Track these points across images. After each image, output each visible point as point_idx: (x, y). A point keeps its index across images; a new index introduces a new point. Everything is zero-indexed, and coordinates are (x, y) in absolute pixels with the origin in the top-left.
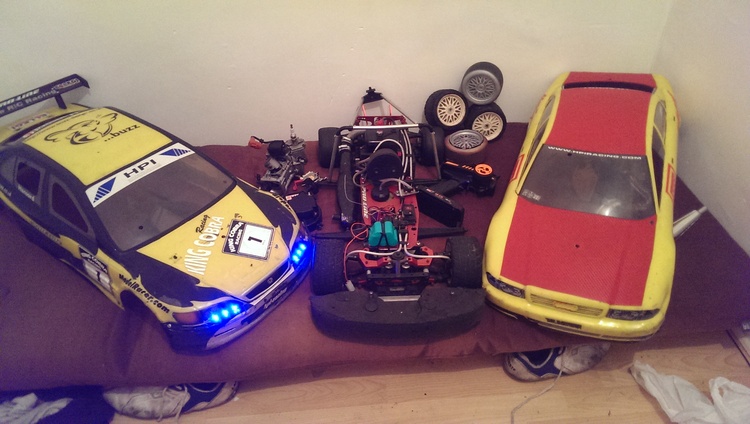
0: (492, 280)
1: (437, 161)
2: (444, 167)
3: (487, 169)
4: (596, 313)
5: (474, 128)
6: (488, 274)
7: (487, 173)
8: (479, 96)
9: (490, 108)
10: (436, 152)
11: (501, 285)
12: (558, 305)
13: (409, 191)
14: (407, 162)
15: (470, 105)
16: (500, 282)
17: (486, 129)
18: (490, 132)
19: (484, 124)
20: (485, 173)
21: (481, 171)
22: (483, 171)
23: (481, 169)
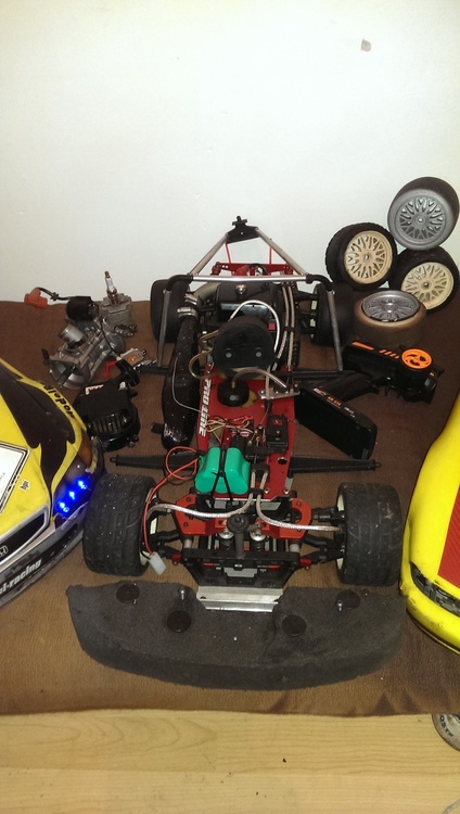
0: (420, 580)
1: (337, 340)
2: (349, 351)
3: (422, 359)
5: (404, 288)
6: (414, 567)
7: (423, 365)
8: (416, 235)
9: (433, 256)
10: (335, 326)
11: (438, 595)
13: (282, 390)
14: (283, 342)
16: (436, 588)
17: (425, 291)
18: (432, 295)
19: (422, 282)
20: (418, 364)
21: (412, 362)
22: (415, 361)
23: (413, 358)
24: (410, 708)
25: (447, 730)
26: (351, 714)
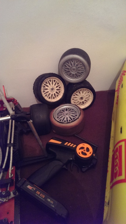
3: (88, 150)
8: (73, 76)
9: (82, 85)
15: (67, 84)
17: (81, 101)
20: (86, 154)
21: (82, 153)
23: (82, 150)
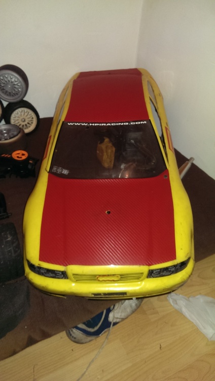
0: (32, 267)
3: (23, 155)
4: (137, 277)
5: (12, 123)
6: (28, 262)
7: (24, 158)
12: (101, 279)
17: (24, 124)
18: (28, 125)
19: (20, 119)
20: (21, 158)
21: (18, 157)
22: (20, 156)
23: (18, 155)
24: (46, 335)
25: (73, 337)
26: (14, 353)
